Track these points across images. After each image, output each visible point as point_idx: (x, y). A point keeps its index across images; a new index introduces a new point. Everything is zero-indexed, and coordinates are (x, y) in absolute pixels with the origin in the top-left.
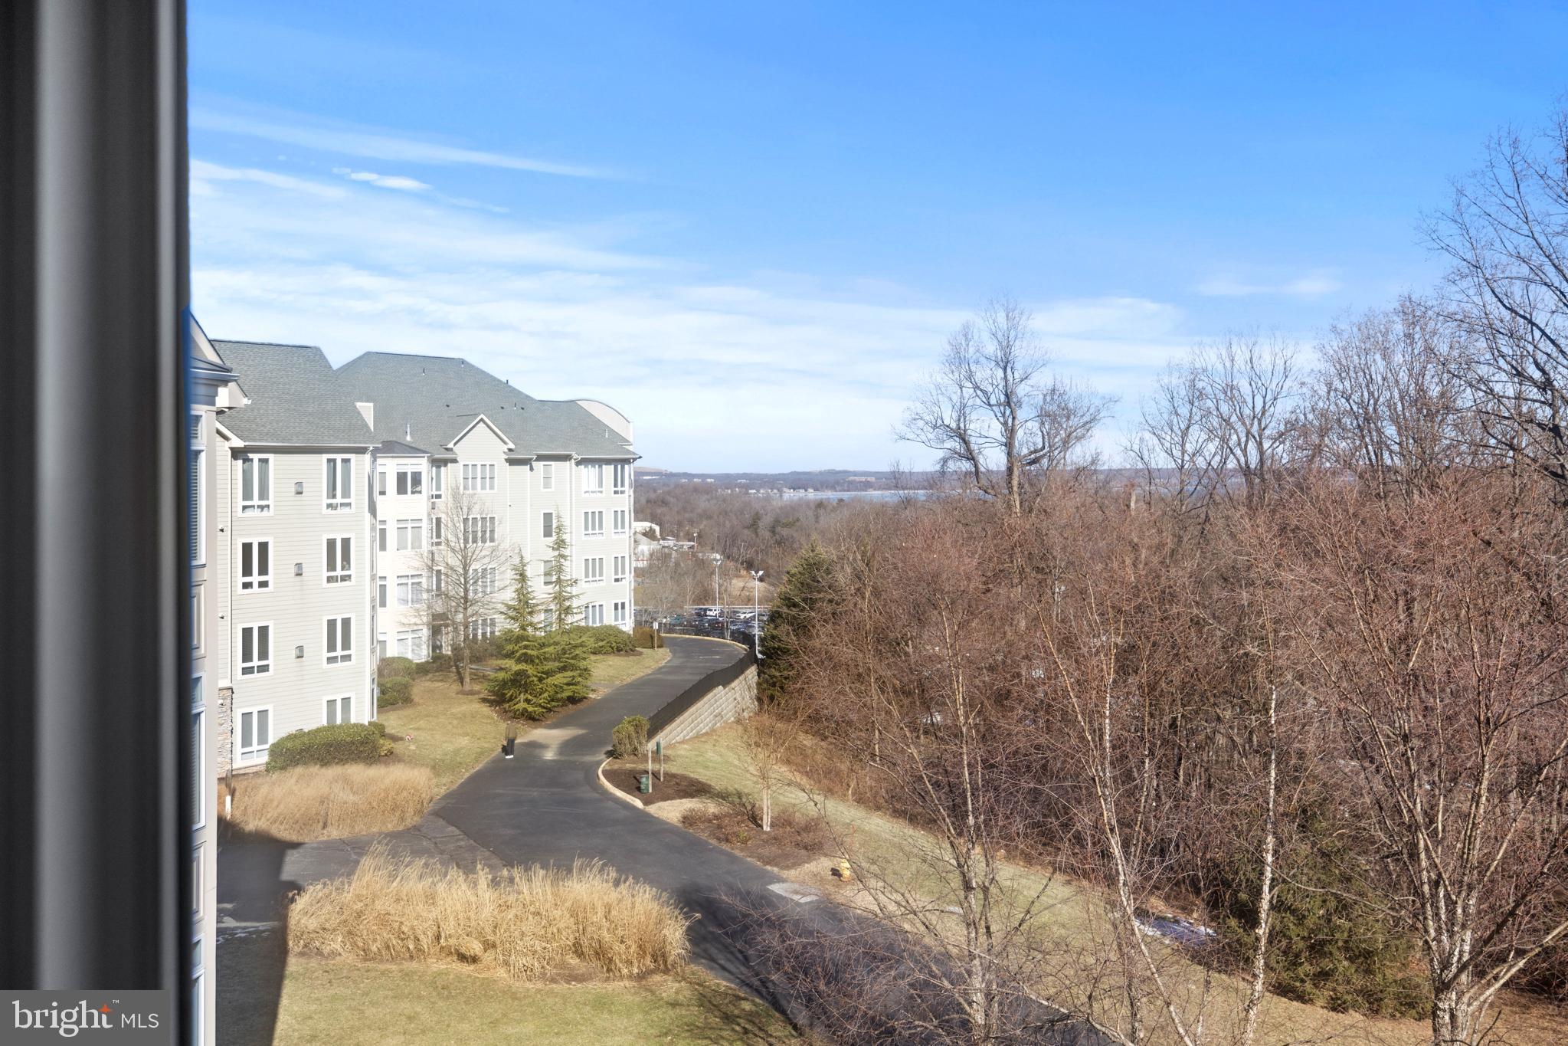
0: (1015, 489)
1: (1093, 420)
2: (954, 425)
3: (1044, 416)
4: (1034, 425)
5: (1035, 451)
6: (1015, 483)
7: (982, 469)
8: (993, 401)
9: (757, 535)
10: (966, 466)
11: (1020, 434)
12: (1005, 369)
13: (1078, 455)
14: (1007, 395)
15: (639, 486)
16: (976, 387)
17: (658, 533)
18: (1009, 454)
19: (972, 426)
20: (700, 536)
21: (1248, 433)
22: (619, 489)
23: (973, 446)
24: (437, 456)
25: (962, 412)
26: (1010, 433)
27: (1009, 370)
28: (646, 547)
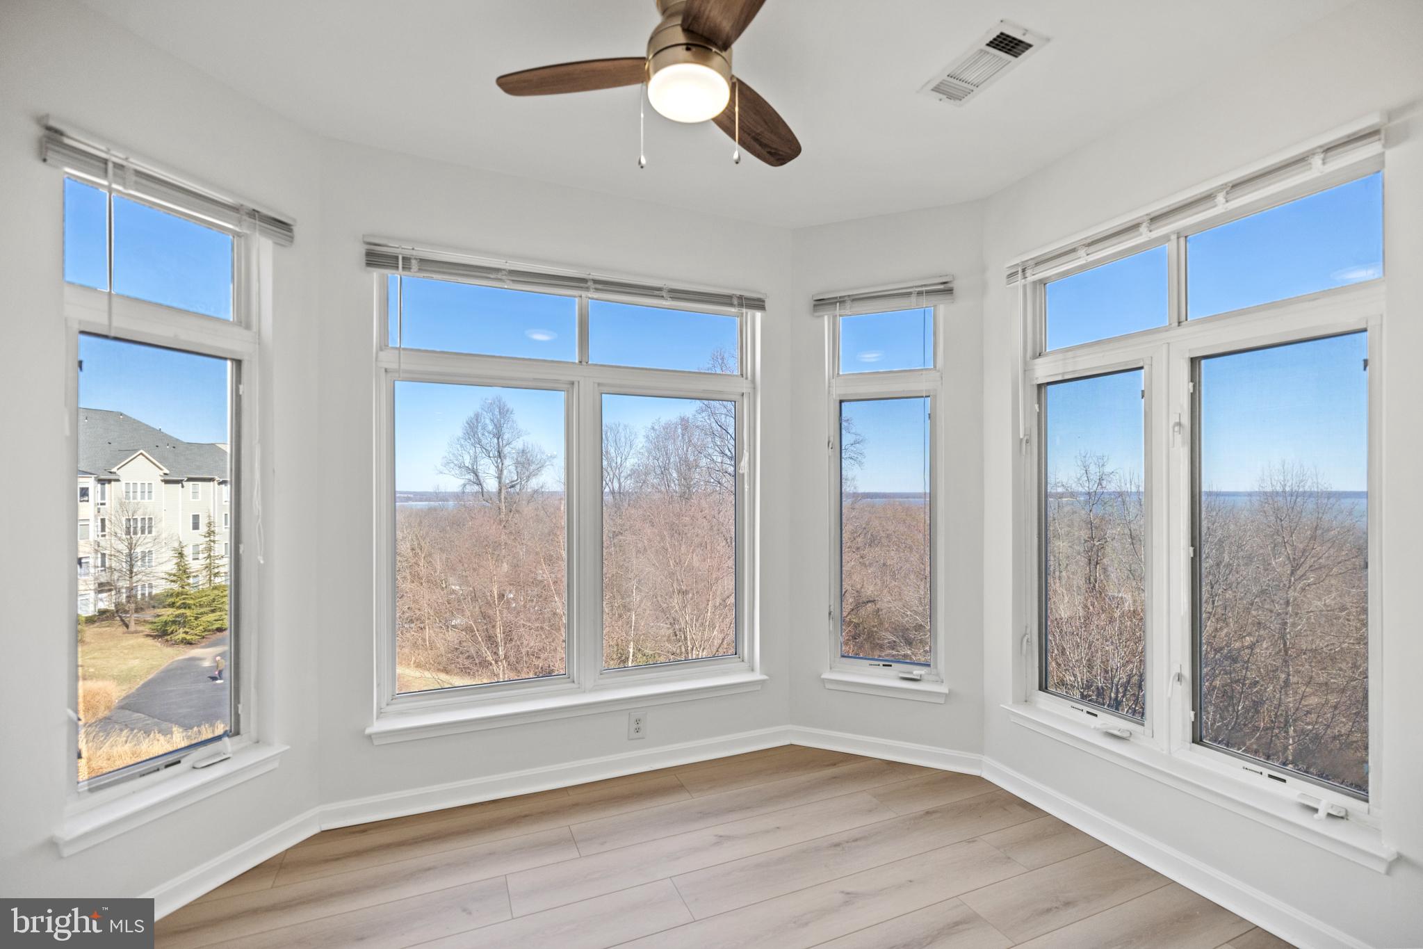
0: (503, 500)
1: (542, 466)
2: (470, 467)
3: (517, 463)
4: (512, 468)
5: (513, 482)
6: (503, 497)
7: (485, 490)
8: (491, 455)
10: (476, 488)
11: (505, 472)
12: (498, 439)
13: (534, 483)
14: (499, 452)
16: (482, 447)
18: (500, 483)
19: (480, 468)
21: (614, 474)
23: (481, 479)
24: (102, 477)
25: (475, 460)
26: (500, 472)
27: (500, 440)
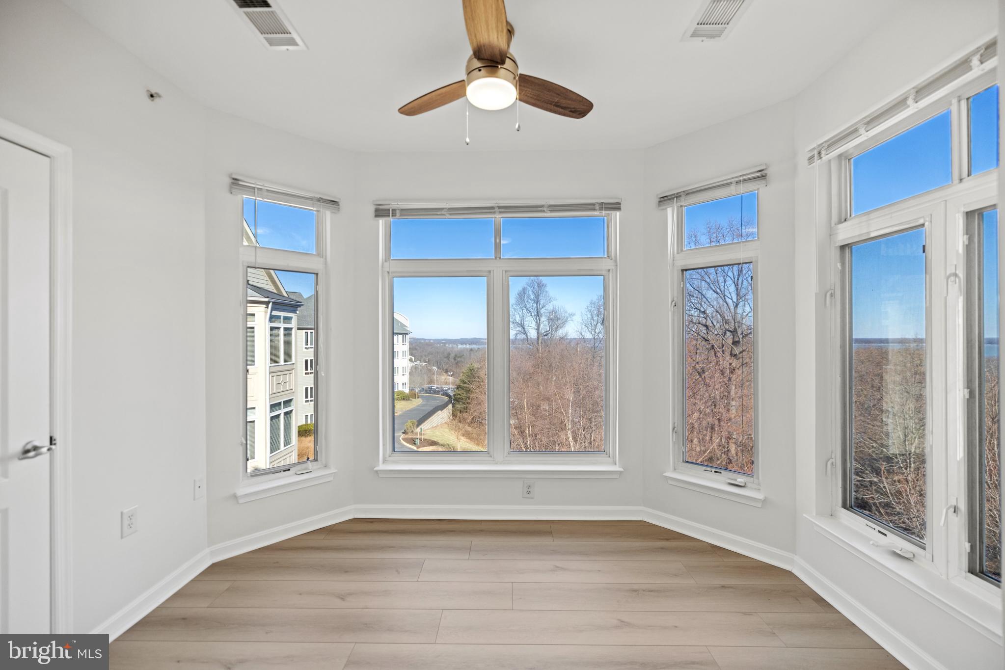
0: (540, 344)
1: (566, 321)
2: (520, 323)
3: (550, 320)
4: (546, 323)
5: (547, 332)
6: (540, 342)
7: (529, 338)
8: (533, 315)
9: (449, 360)
10: (523, 336)
11: (542, 326)
12: (537, 304)
13: (560, 333)
14: (537, 313)
15: (411, 343)
16: (527, 310)
17: (413, 360)
18: (538, 333)
19: (526, 323)
20: (428, 361)
22: (404, 343)
23: (526, 330)
25: (522, 318)
26: (538, 325)
27: (538, 304)
28: (411, 365)
